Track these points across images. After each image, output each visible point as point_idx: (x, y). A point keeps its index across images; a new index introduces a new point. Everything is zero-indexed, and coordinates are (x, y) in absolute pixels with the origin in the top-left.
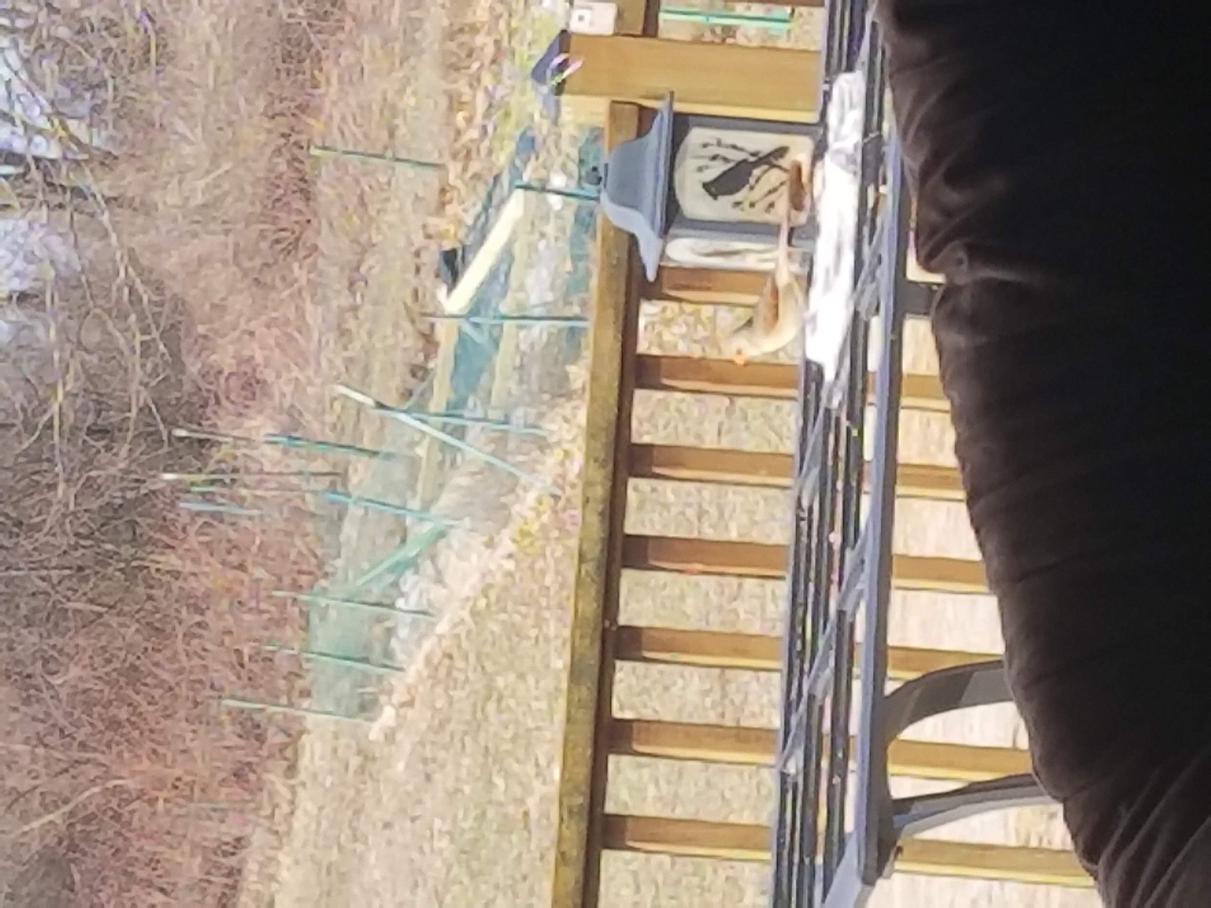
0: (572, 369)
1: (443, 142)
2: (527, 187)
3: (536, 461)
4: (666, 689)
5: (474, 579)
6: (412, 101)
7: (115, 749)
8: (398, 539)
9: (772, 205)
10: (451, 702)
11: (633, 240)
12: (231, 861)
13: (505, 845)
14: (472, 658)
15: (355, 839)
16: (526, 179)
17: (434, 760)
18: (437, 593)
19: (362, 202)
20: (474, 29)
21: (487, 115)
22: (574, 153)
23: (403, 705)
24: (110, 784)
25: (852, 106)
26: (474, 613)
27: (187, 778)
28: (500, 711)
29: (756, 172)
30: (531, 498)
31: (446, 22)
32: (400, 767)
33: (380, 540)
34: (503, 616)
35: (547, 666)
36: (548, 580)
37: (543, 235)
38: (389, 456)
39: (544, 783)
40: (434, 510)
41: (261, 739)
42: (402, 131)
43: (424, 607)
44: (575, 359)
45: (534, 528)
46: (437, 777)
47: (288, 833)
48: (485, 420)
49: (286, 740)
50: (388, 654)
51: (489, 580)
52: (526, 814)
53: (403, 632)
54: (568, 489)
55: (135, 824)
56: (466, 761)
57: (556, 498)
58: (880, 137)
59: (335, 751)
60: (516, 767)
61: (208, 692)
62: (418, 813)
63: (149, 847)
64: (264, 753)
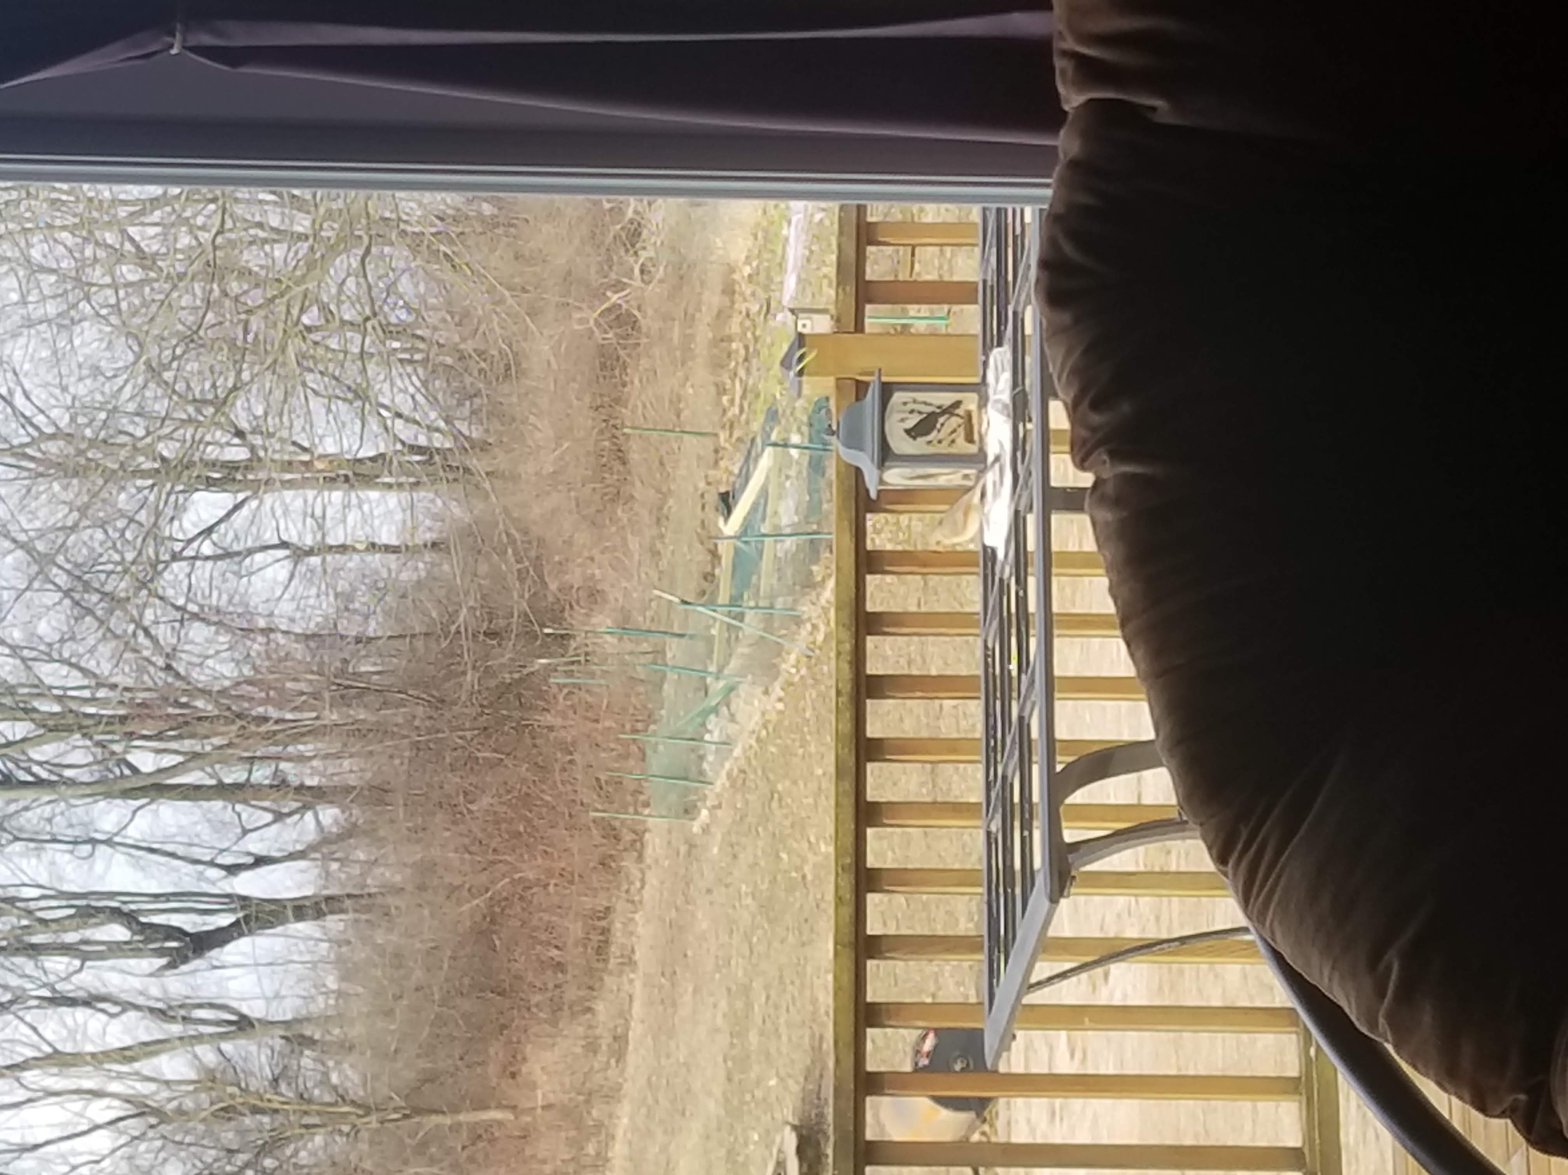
0: (815, 568)
1: (716, 418)
2: (775, 445)
3: (794, 633)
4: (895, 784)
5: (757, 717)
6: (691, 391)
7: (518, 851)
8: (703, 693)
9: (953, 441)
10: (747, 802)
11: (858, 472)
12: (603, 923)
13: (791, 899)
14: (760, 772)
15: (687, 902)
16: (774, 437)
17: (738, 844)
18: (732, 728)
19: (662, 464)
20: (730, 339)
21: (743, 397)
22: (805, 419)
23: (714, 807)
24: (516, 876)
25: (1003, 370)
26: (759, 740)
27: (569, 869)
28: (781, 807)
29: (941, 420)
30: (793, 657)
31: (710, 335)
32: (715, 850)
33: (690, 696)
34: (778, 741)
35: (812, 774)
36: (808, 715)
37: (788, 477)
38: (692, 637)
39: (815, 854)
40: (726, 672)
41: (617, 838)
42: (685, 414)
43: (724, 739)
44: (816, 560)
45: (797, 679)
46: (742, 856)
47: (641, 902)
48: (757, 607)
49: (635, 837)
50: (702, 773)
51: (767, 717)
52: (804, 877)
53: (710, 758)
54: (817, 652)
55: (535, 901)
56: (760, 843)
57: (809, 657)
58: (1024, 390)
59: (669, 843)
60: (795, 845)
61: (579, 807)
62: (729, 880)
63: (546, 917)
64: (621, 847)
